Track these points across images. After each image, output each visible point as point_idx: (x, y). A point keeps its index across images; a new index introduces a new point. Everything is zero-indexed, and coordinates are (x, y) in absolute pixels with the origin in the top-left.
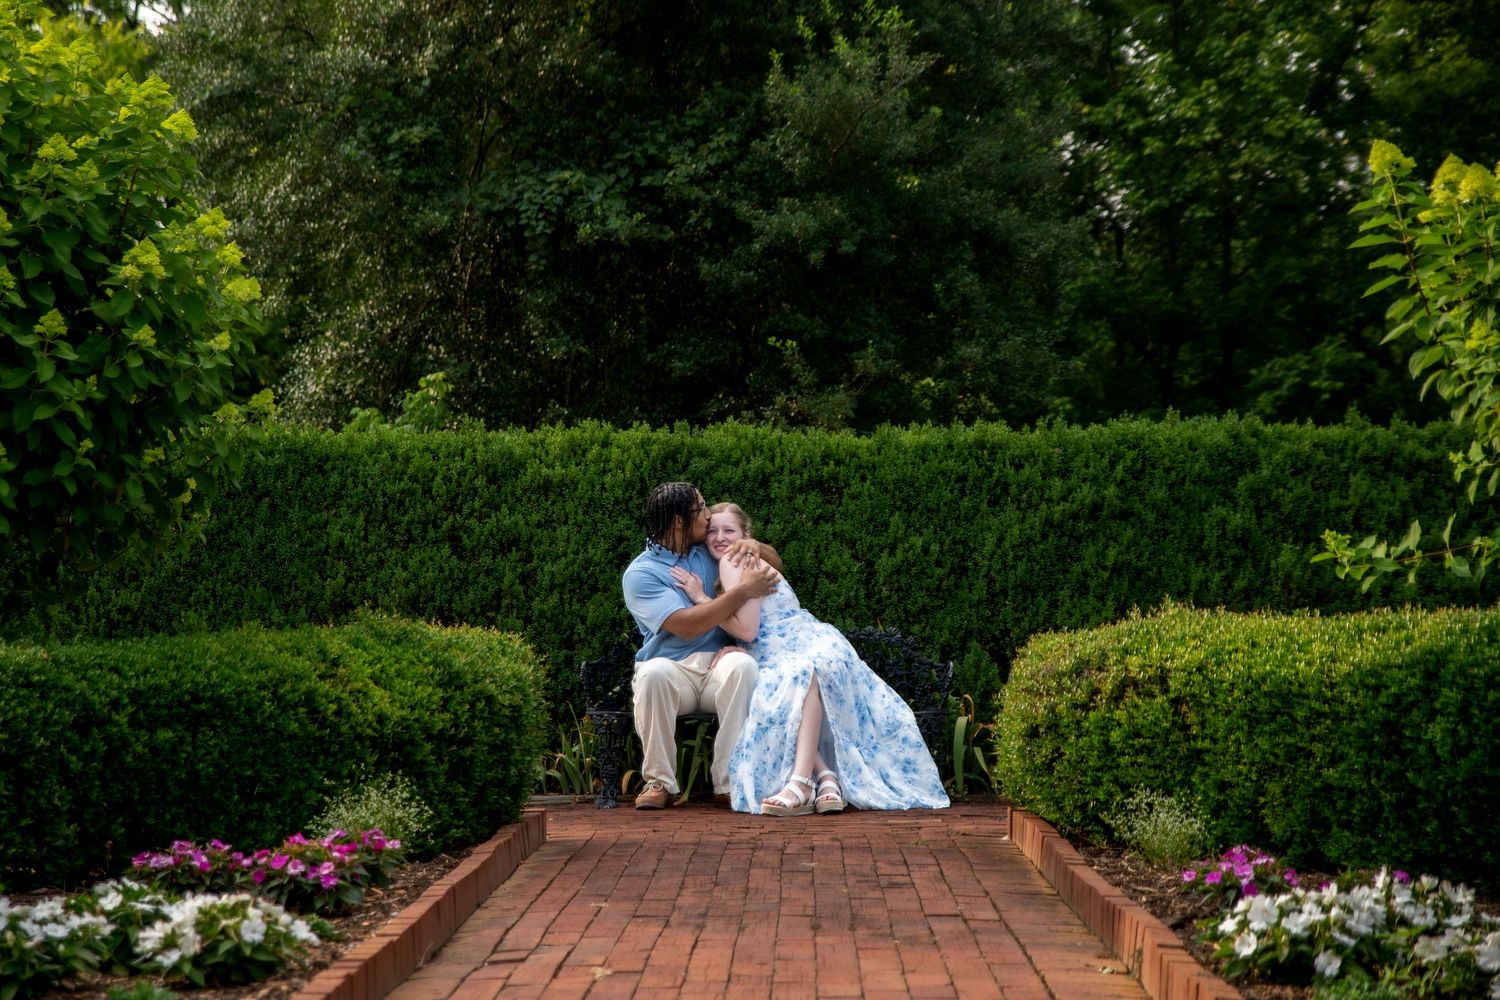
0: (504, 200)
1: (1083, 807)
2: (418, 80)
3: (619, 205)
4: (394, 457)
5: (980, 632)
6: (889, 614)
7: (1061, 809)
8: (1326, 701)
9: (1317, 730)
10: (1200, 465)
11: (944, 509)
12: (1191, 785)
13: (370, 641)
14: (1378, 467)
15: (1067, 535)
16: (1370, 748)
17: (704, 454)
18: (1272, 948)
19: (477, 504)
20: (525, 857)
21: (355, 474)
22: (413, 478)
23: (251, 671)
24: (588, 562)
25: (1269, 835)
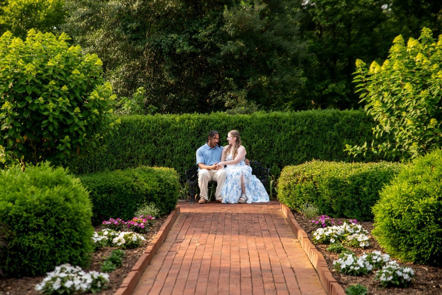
0: (157, 42)
1: (296, 204)
2: (134, 11)
3: (187, 43)
4: (140, 123)
5: (276, 161)
6: (255, 157)
7: (291, 205)
8: (344, 183)
9: (342, 189)
10: (326, 121)
11: (267, 133)
12: (318, 200)
13: (143, 173)
14: (366, 121)
15: (295, 138)
16: (352, 193)
17: (212, 121)
18: (323, 238)
19: (160, 134)
20: (177, 217)
21: (132, 127)
22: (145, 128)
23: (120, 181)
24: (186, 147)
25: (333, 210)
